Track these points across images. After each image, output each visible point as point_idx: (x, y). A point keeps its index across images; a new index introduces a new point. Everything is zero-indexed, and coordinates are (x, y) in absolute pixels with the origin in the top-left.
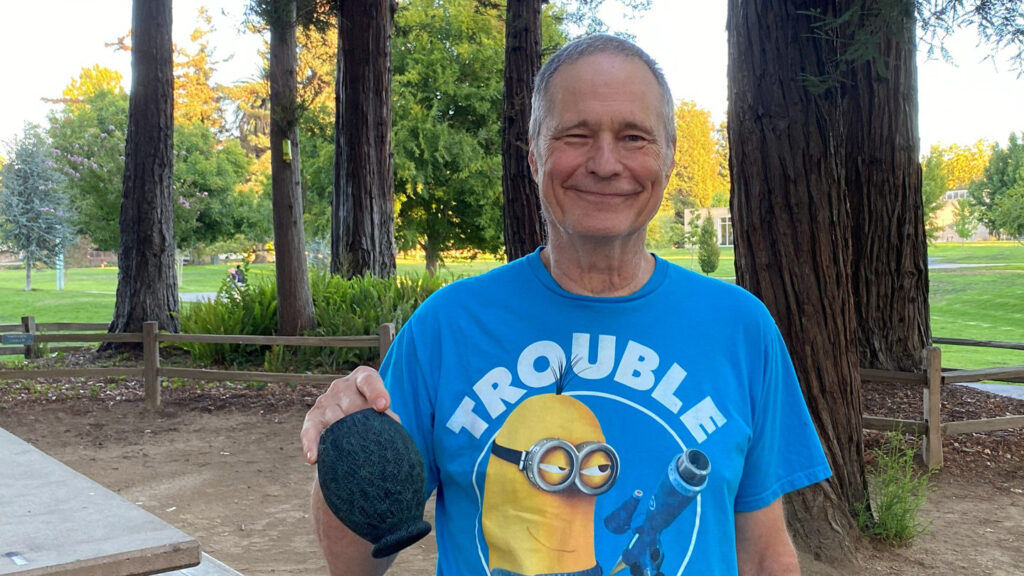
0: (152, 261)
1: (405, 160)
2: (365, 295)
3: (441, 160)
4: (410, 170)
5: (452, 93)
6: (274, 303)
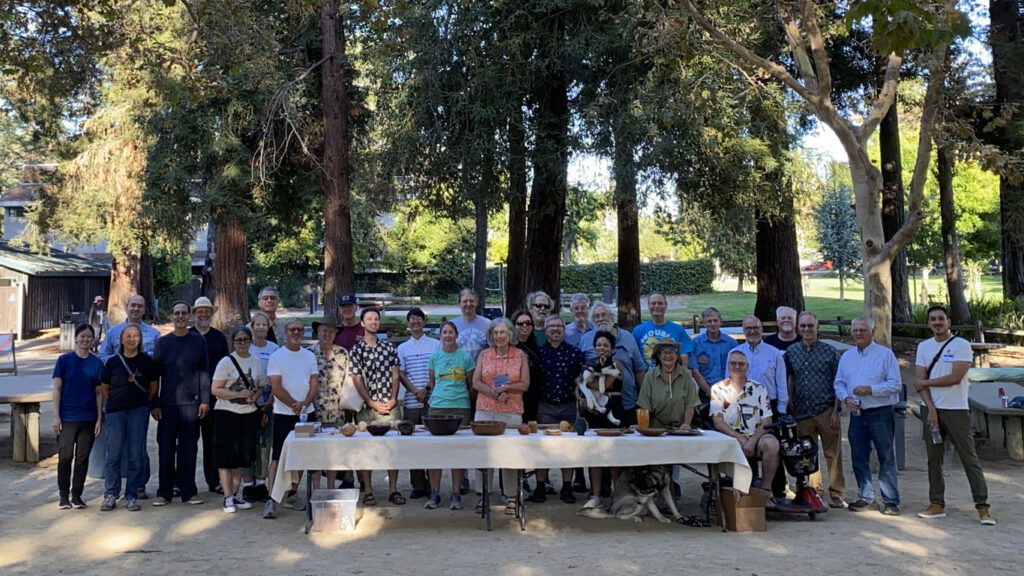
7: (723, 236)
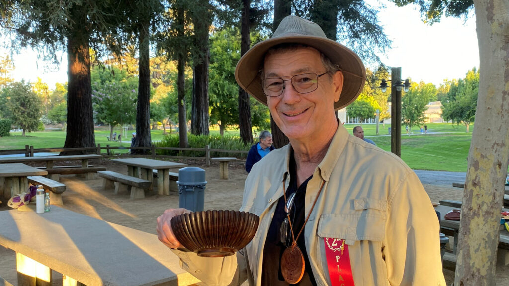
0: (145, 130)
1: (213, 94)
2: (201, 140)
3: (225, 94)
4: (215, 97)
5: (230, 70)
6: (178, 142)
7: (16, 108)
